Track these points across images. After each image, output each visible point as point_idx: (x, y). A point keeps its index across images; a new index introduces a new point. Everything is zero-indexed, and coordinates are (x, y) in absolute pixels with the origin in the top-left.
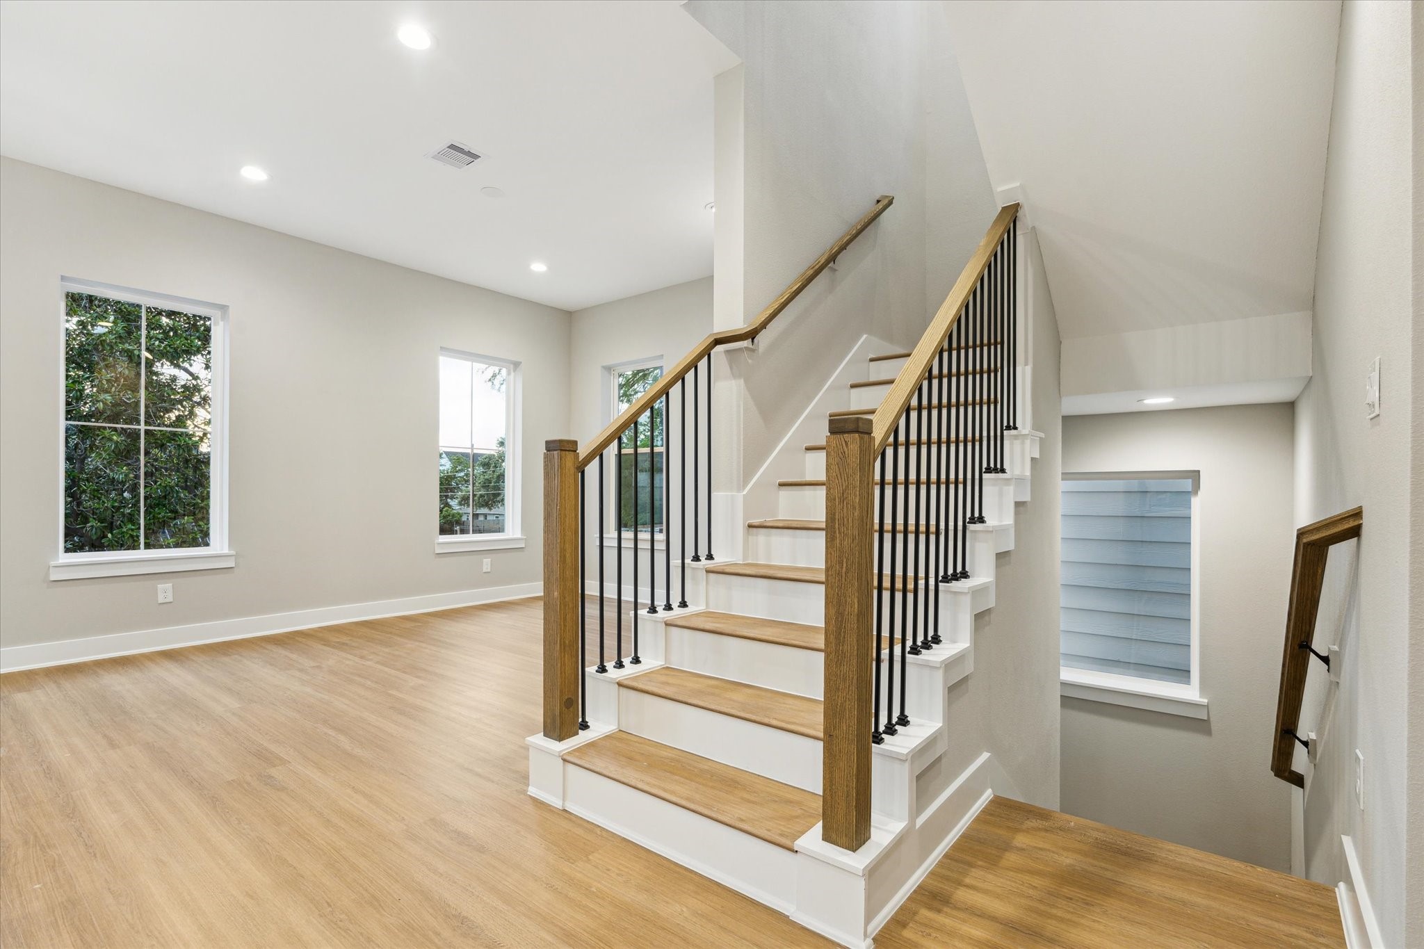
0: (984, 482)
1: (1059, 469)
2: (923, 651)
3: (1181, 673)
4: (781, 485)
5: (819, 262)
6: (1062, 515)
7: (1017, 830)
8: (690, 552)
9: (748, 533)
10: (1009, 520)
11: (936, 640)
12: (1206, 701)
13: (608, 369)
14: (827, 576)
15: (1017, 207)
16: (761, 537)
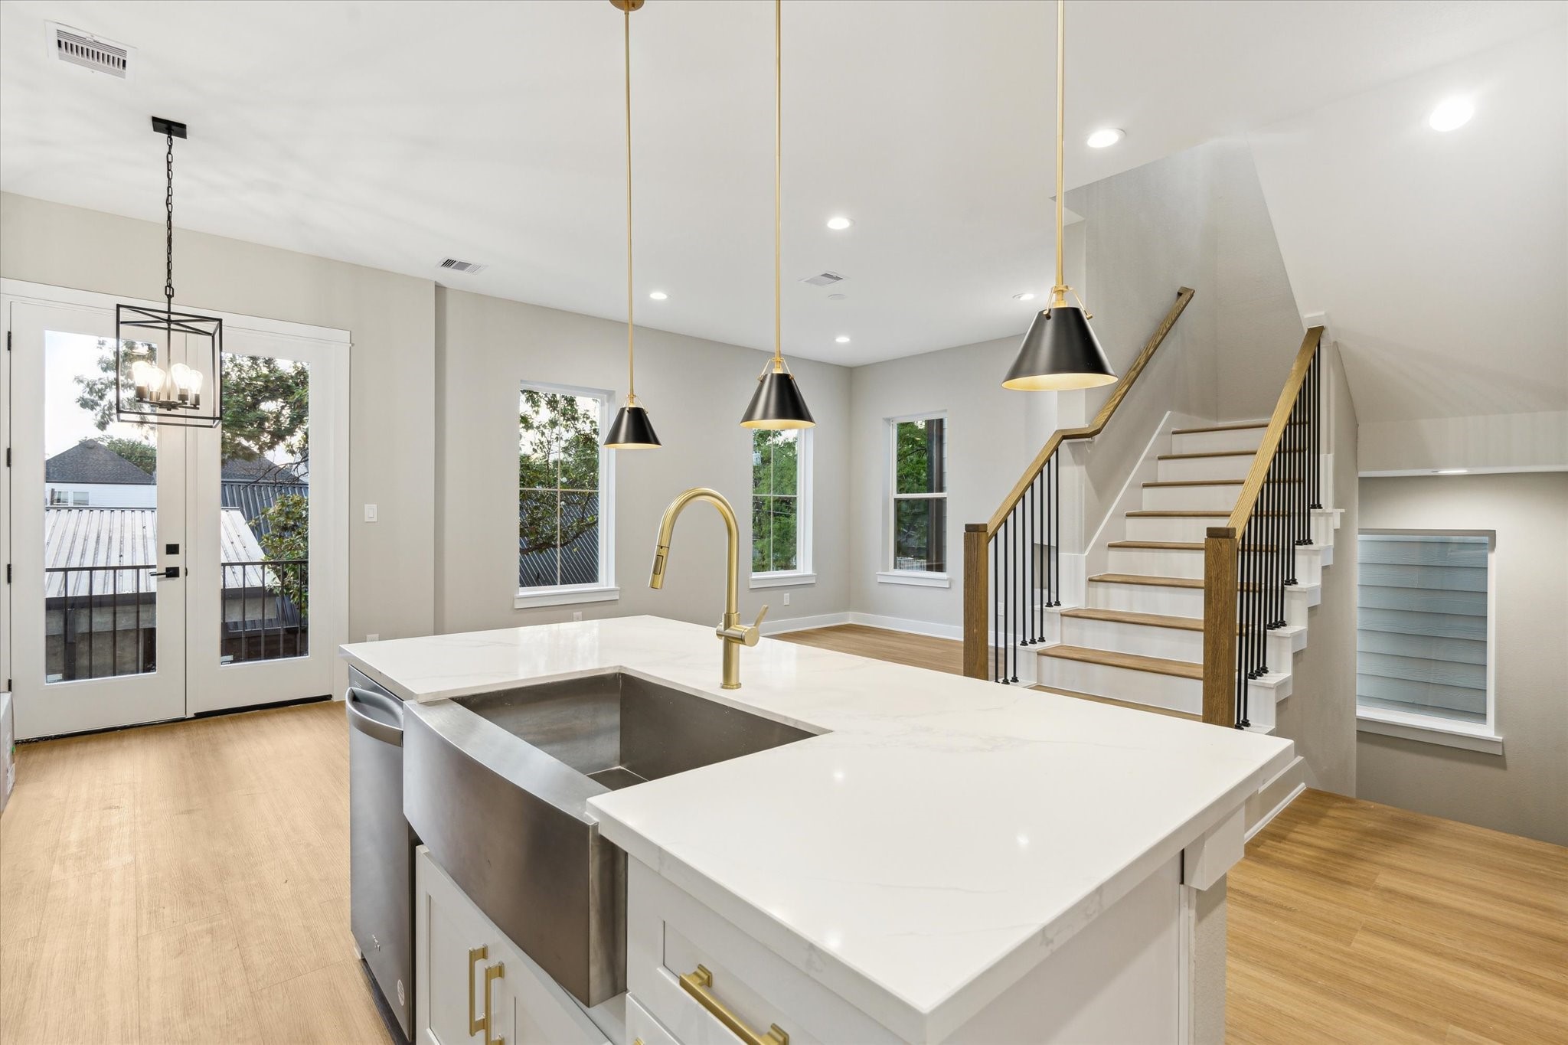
0: (1296, 552)
1: (1356, 526)
2: (1258, 677)
3: (1481, 716)
4: (1110, 546)
5: (1139, 364)
6: (1362, 586)
7: (1329, 807)
8: (1046, 600)
9: (1089, 586)
10: (1317, 582)
11: (1265, 670)
12: (1501, 738)
13: (888, 420)
14: (1205, 626)
15: (1321, 329)
16: (1101, 589)
